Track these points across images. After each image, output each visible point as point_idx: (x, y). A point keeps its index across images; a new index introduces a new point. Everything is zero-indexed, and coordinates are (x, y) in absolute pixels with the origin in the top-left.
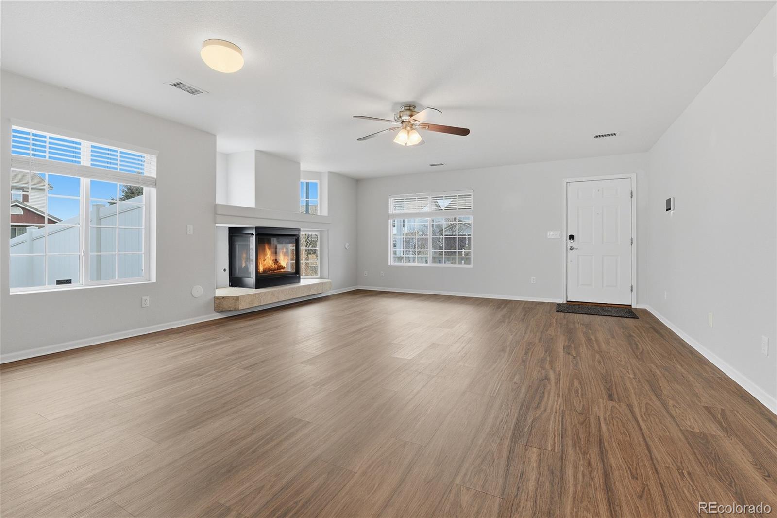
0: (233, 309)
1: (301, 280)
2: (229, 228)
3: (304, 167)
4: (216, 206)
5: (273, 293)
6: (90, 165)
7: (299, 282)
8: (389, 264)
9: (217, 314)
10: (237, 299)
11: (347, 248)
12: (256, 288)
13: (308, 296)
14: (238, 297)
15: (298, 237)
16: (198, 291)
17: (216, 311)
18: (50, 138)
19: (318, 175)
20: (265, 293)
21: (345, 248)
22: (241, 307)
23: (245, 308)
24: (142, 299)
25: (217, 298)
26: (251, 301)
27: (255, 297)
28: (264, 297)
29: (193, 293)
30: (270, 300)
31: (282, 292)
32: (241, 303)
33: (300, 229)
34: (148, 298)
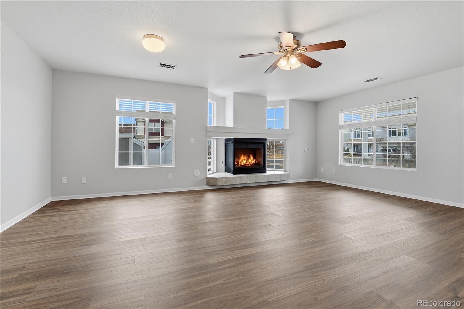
0: (215, 185)
1: (267, 171)
2: (225, 139)
3: (269, 99)
4: (207, 127)
5: (241, 178)
6: (148, 112)
7: (265, 172)
8: (339, 164)
9: (208, 186)
10: (216, 179)
11: (306, 151)
12: (234, 174)
13: (268, 182)
14: (217, 178)
15: (265, 144)
16: (197, 173)
17: (207, 185)
18: (134, 102)
19: (283, 102)
20: (235, 177)
21: (305, 151)
22: (219, 184)
23: (221, 185)
24: (168, 174)
25: (207, 178)
26: (226, 181)
27: (228, 179)
28: (235, 180)
29: (194, 174)
30: (239, 182)
31: (248, 178)
32: (219, 182)
33: (266, 139)
34: (171, 174)
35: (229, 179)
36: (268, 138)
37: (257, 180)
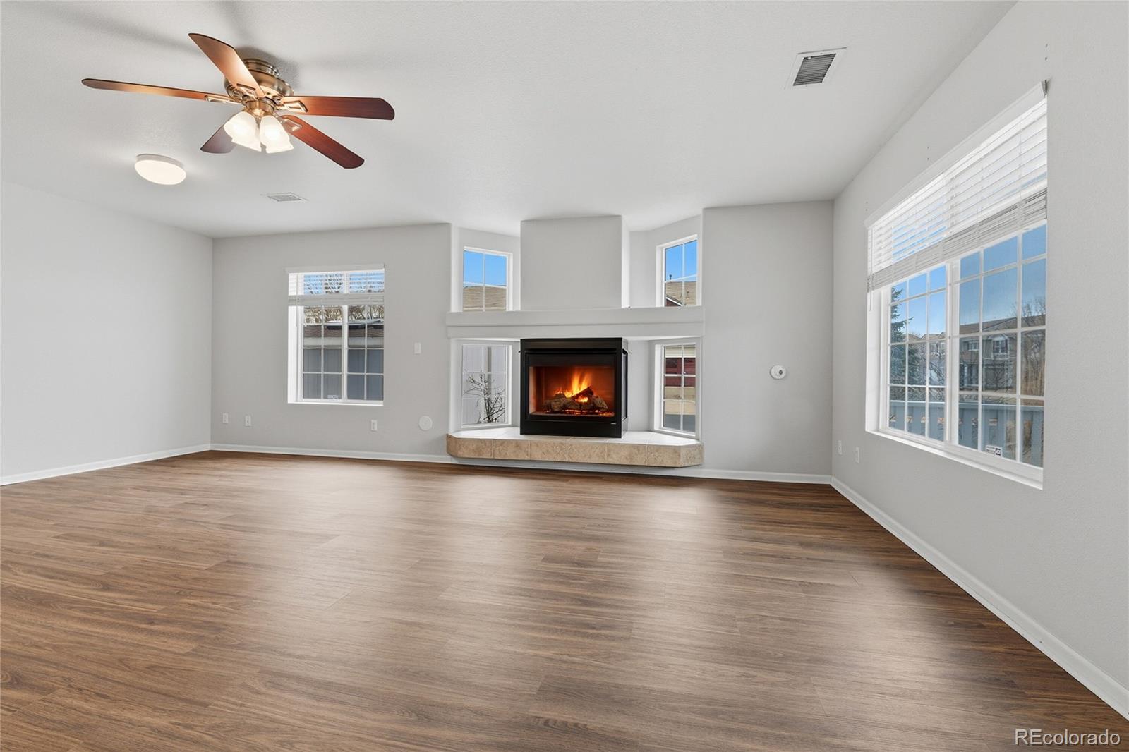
1: (622, 434)
4: (445, 316)
7: (619, 437)
8: (868, 429)
9: (450, 457)
11: (774, 375)
15: (618, 354)
16: (427, 423)
17: (447, 453)
19: (697, 222)
24: (370, 422)
25: (449, 438)
26: (477, 449)
27: (483, 444)
28: (501, 448)
29: (421, 426)
30: (512, 455)
31: (537, 446)
32: (461, 448)
33: (621, 339)
34: (376, 421)
35: (485, 444)
36: (625, 336)
37: (566, 456)
